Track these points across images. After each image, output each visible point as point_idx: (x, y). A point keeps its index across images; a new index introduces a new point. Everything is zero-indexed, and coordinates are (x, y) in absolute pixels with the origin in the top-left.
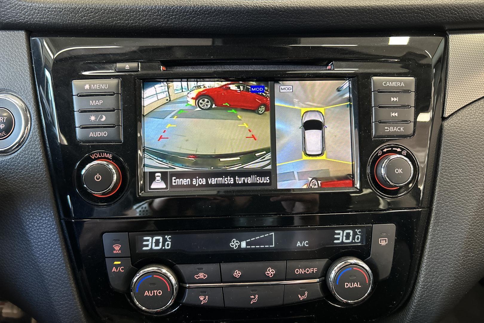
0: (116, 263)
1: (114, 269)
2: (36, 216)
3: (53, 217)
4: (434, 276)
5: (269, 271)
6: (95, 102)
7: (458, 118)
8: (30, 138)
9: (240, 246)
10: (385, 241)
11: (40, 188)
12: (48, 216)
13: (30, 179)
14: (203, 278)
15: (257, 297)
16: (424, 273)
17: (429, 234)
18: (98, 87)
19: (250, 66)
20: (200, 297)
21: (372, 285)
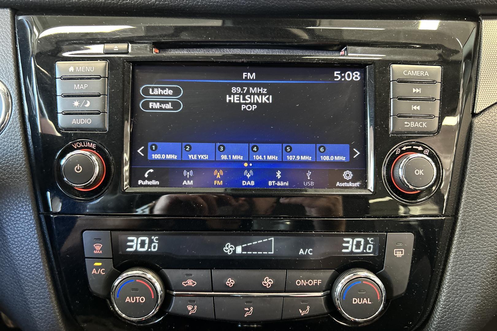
0: (97, 264)
1: (94, 271)
2: (14, 209)
3: (31, 211)
4: (458, 294)
5: (266, 280)
6: (80, 86)
7: (491, 114)
8: (10, 125)
9: (235, 251)
10: (401, 252)
11: (18, 179)
12: (26, 209)
13: (8, 169)
14: (192, 285)
15: (252, 310)
16: (446, 291)
17: (454, 247)
18: (83, 70)
19: (253, 50)
20: (187, 306)
21: (384, 302)
